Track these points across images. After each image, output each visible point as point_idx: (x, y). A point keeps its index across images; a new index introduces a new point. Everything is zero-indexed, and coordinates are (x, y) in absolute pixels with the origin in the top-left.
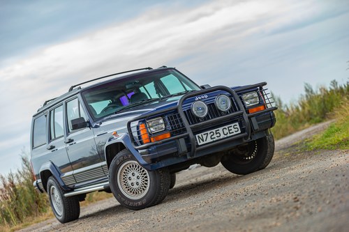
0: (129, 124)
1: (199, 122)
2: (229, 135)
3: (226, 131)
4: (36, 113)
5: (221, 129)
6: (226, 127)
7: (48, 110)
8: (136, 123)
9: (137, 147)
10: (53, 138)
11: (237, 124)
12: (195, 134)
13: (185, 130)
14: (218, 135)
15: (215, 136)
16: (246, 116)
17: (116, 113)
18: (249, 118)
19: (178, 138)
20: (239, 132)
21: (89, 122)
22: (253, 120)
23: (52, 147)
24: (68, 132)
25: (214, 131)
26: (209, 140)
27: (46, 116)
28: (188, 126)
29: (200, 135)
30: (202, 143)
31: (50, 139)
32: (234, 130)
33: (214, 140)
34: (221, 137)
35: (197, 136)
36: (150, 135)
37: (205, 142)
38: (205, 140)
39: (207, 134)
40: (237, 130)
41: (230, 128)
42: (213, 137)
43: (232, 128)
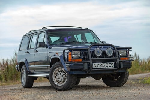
0: (64, 51)
1: (96, 58)
2: (108, 67)
3: (108, 65)
4: (25, 35)
5: (105, 64)
6: (108, 63)
7: (30, 35)
8: (68, 51)
9: (65, 62)
10: (29, 48)
11: (113, 63)
12: (93, 63)
13: (89, 60)
14: (103, 66)
15: (102, 66)
16: (118, 60)
17: (60, 44)
18: (120, 62)
19: (85, 63)
20: (114, 67)
21: (47, 45)
22: (121, 63)
23: (28, 52)
24: (36, 47)
25: (102, 64)
26: (99, 67)
27: (29, 37)
28: (91, 59)
29: (95, 64)
30: (95, 68)
31: (28, 48)
32: (111, 65)
33: (101, 68)
34: (105, 67)
35: (94, 64)
36: (73, 58)
37: (97, 68)
38: (97, 67)
39: (99, 64)
40: (112, 66)
41: (110, 64)
42: (101, 66)
43: (111, 64)
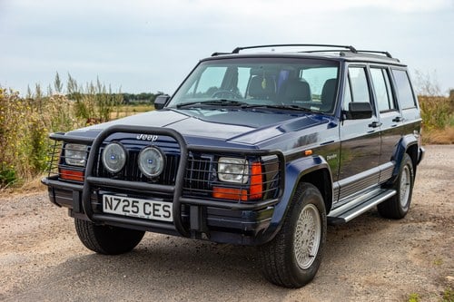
2: (151, 217)
3: (149, 209)
5: (141, 202)
6: (152, 202)
11: (171, 204)
14: (135, 209)
15: (130, 208)
25: (131, 200)
26: (119, 211)
29: (109, 197)
32: (162, 212)
33: (128, 214)
34: (138, 215)
35: (104, 196)
37: (113, 212)
38: (114, 207)
39: (120, 200)
40: (167, 214)
41: (156, 207)
42: (126, 209)
43: (160, 208)
